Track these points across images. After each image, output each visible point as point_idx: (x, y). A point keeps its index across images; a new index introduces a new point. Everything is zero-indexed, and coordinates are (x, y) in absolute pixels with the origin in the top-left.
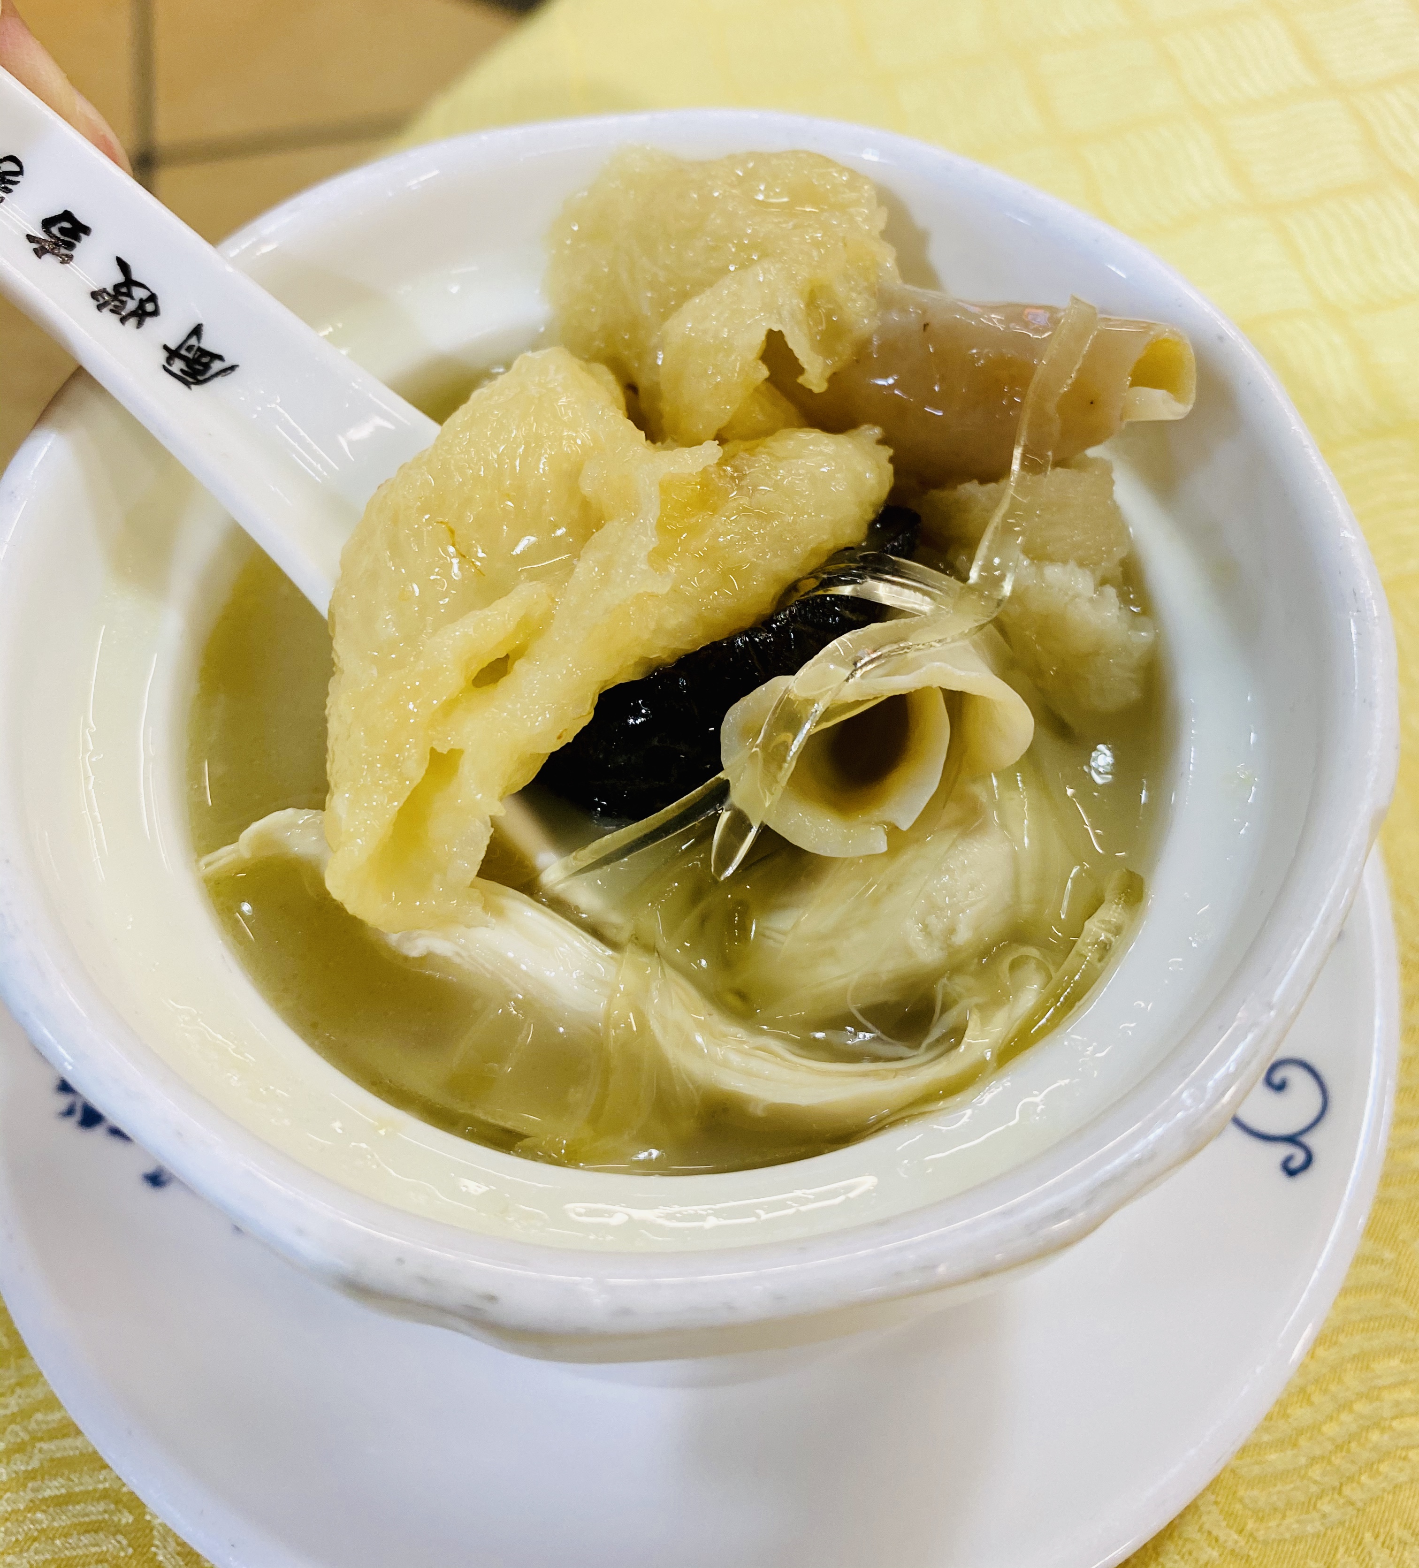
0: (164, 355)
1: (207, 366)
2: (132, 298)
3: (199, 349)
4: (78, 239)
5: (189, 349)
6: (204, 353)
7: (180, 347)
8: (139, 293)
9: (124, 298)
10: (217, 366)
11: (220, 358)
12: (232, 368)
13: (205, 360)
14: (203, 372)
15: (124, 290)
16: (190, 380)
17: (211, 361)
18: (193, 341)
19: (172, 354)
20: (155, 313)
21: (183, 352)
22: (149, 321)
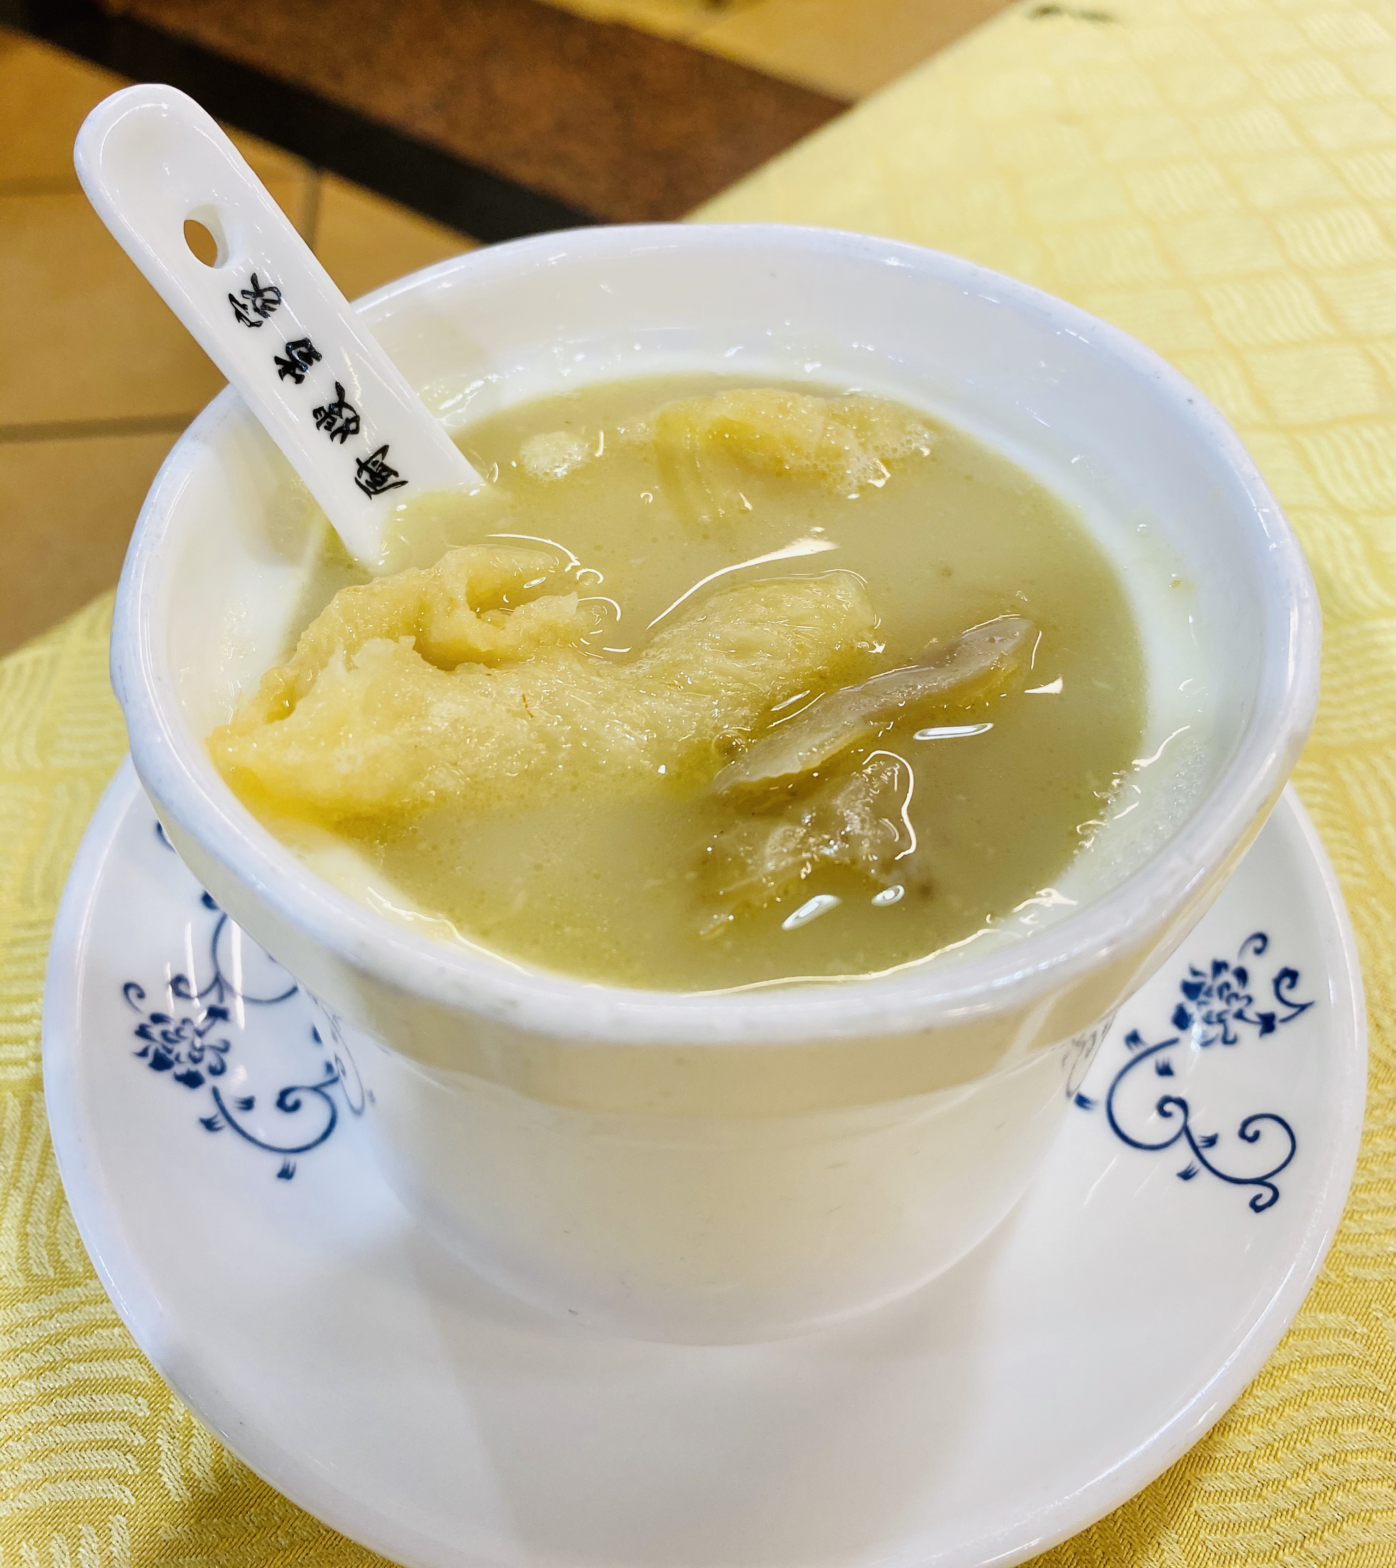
0: (357, 467)
1: (384, 479)
2: (341, 417)
3: (382, 464)
4: (311, 363)
5: (375, 463)
6: (385, 468)
7: (368, 462)
8: (347, 413)
9: (335, 416)
10: (392, 479)
11: (396, 474)
12: (404, 483)
13: (384, 474)
14: (380, 484)
15: (336, 409)
16: (372, 490)
17: (388, 476)
18: (379, 458)
19: (362, 466)
20: (356, 431)
21: (370, 465)
22: (350, 438)
